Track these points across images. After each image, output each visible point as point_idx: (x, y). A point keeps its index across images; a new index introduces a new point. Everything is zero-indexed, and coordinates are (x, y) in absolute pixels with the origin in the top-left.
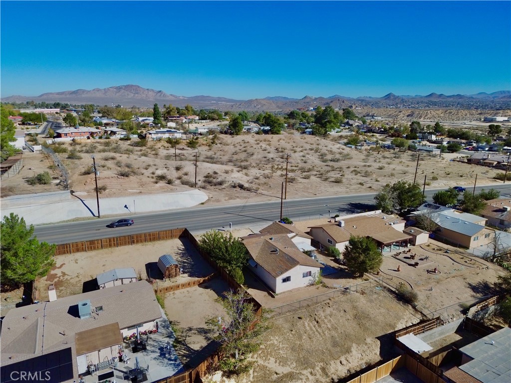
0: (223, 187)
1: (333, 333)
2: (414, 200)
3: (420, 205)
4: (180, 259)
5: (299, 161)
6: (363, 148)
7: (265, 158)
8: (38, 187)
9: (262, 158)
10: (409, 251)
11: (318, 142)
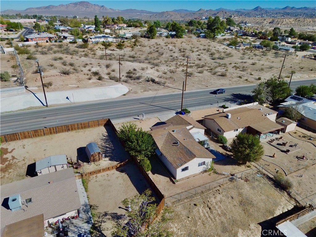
0: (140, 81)
1: (223, 219)
2: (283, 93)
3: (287, 97)
4: (104, 144)
5: (196, 59)
6: (240, 48)
7: (171, 56)
9: (169, 56)
10: (281, 138)
11: (209, 44)
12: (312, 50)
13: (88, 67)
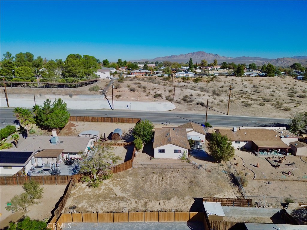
0: (192, 103)
1: (168, 187)
4: (128, 133)
9: (239, 91)
10: (284, 157)
13: (155, 91)
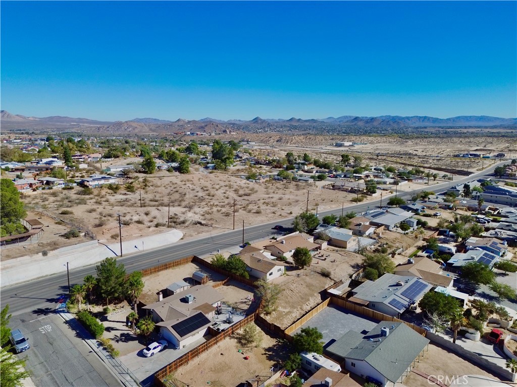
0: (187, 225)
2: (314, 223)
3: (317, 226)
5: (223, 198)
6: (261, 181)
8: (73, 240)
9: (194, 196)
10: (320, 253)
11: (229, 179)
12: (330, 178)
